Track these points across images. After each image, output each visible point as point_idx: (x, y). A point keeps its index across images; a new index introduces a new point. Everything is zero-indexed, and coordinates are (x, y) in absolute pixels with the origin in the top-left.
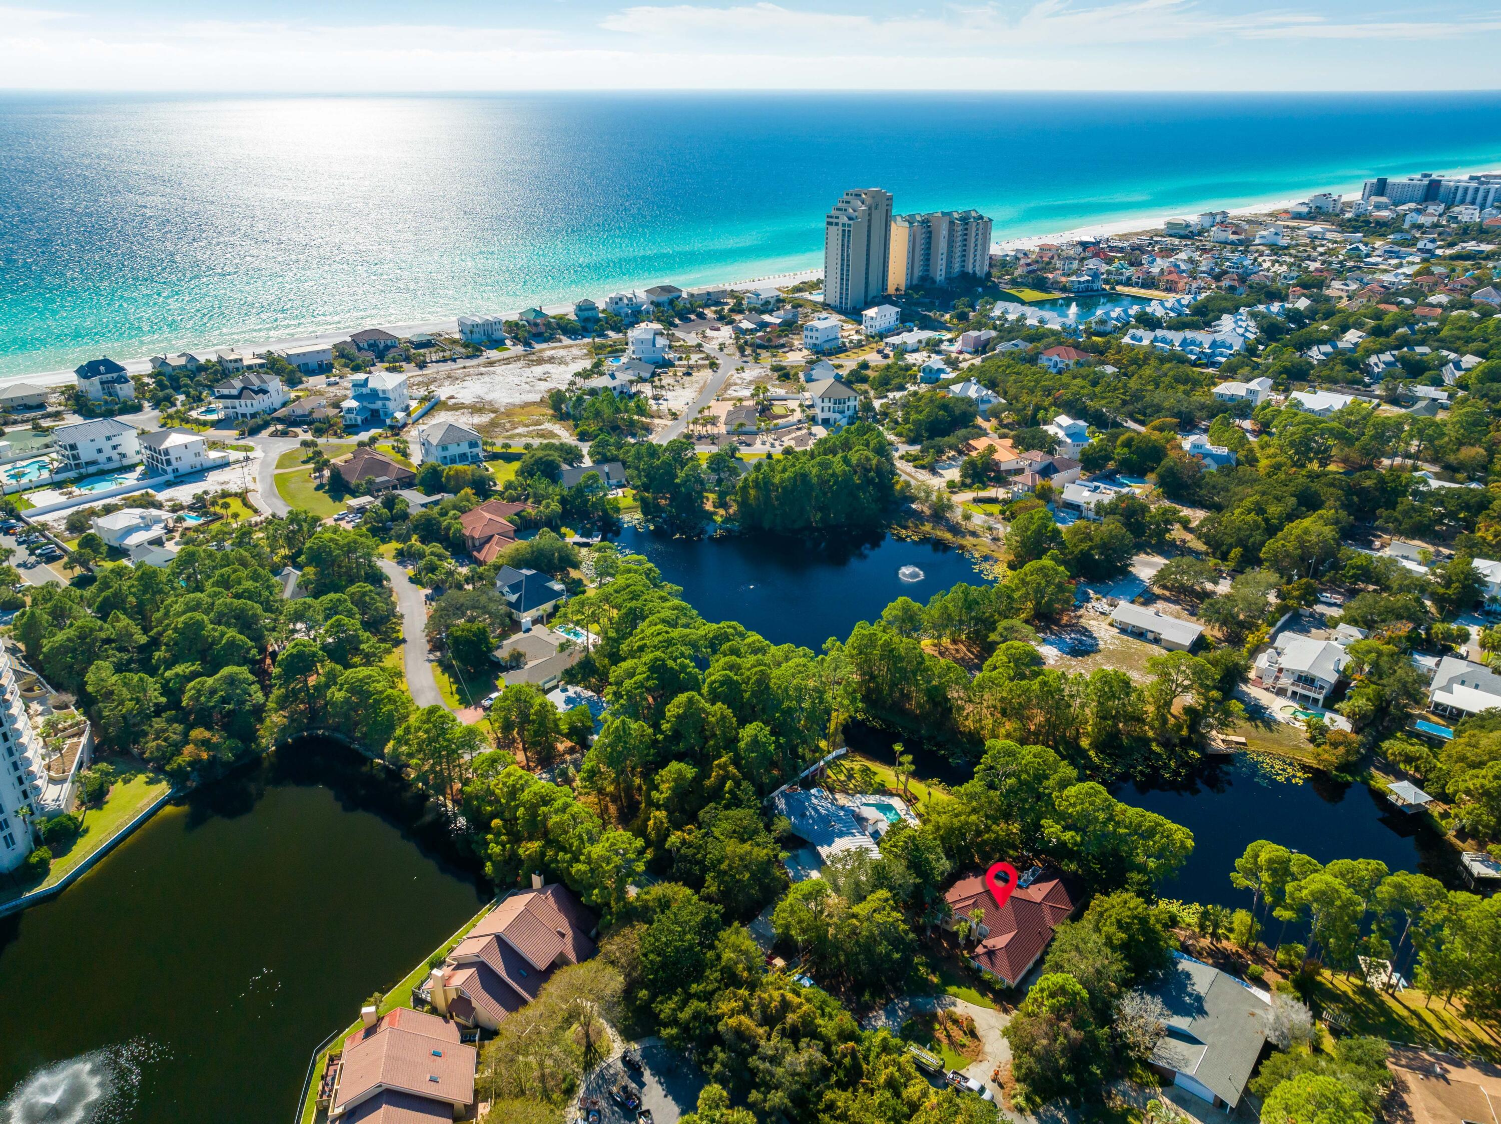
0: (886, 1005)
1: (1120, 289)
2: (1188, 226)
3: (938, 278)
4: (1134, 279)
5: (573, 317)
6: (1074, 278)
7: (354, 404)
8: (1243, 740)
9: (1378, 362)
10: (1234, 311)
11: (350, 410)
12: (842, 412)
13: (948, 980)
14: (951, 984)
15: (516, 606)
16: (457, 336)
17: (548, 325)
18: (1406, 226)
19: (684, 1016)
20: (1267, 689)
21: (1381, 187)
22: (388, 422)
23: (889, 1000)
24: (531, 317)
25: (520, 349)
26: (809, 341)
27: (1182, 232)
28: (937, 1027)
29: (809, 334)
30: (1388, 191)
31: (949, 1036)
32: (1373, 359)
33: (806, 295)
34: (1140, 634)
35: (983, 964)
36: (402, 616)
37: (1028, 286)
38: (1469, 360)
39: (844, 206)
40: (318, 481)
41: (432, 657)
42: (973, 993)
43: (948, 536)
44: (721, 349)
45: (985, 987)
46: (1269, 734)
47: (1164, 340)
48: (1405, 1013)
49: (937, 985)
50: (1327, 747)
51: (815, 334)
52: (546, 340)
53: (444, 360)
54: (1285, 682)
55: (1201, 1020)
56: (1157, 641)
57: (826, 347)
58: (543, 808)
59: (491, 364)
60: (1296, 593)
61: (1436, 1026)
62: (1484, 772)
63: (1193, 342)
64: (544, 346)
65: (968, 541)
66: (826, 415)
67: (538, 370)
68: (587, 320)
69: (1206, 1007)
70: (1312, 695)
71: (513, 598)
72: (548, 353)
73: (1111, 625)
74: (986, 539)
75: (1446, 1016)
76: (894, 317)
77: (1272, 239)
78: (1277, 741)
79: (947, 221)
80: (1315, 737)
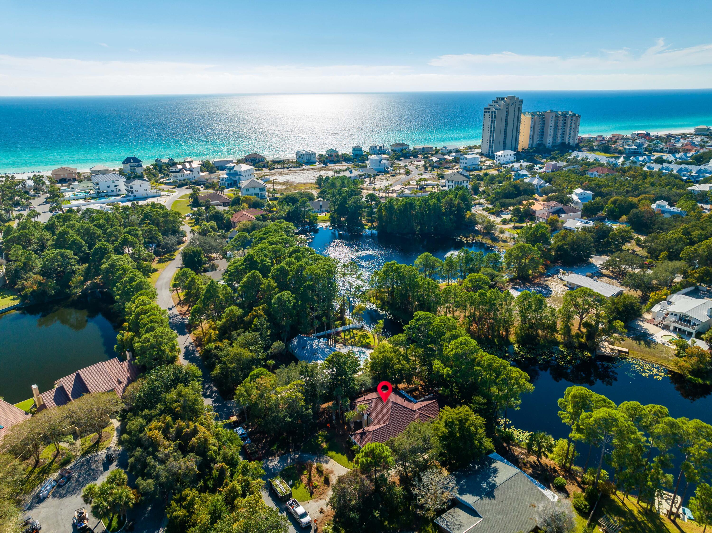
0: (284, 454)
3: (547, 145)
4: (664, 149)
5: (350, 154)
6: (626, 147)
7: (225, 176)
8: (626, 350)
11: (223, 179)
13: (333, 448)
14: (333, 450)
16: (295, 160)
17: (337, 156)
20: (656, 325)
22: (239, 185)
24: (330, 152)
25: (320, 166)
26: (462, 165)
28: (306, 472)
29: (462, 161)
31: (309, 479)
35: (357, 440)
39: (494, 104)
40: (190, 203)
41: (180, 266)
43: (489, 242)
44: (416, 168)
46: (647, 349)
47: (667, 169)
49: (324, 449)
50: (686, 358)
51: (465, 161)
52: (334, 163)
53: (284, 168)
54: (670, 320)
55: (486, 501)
57: (471, 168)
60: (696, 275)
63: (686, 170)
64: (333, 165)
65: (500, 244)
68: (357, 155)
69: (496, 493)
70: (687, 329)
73: (565, 285)
74: (511, 244)
76: (512, 156)
78: (651, 354)
79: (554, 115)
80: (680, 352)
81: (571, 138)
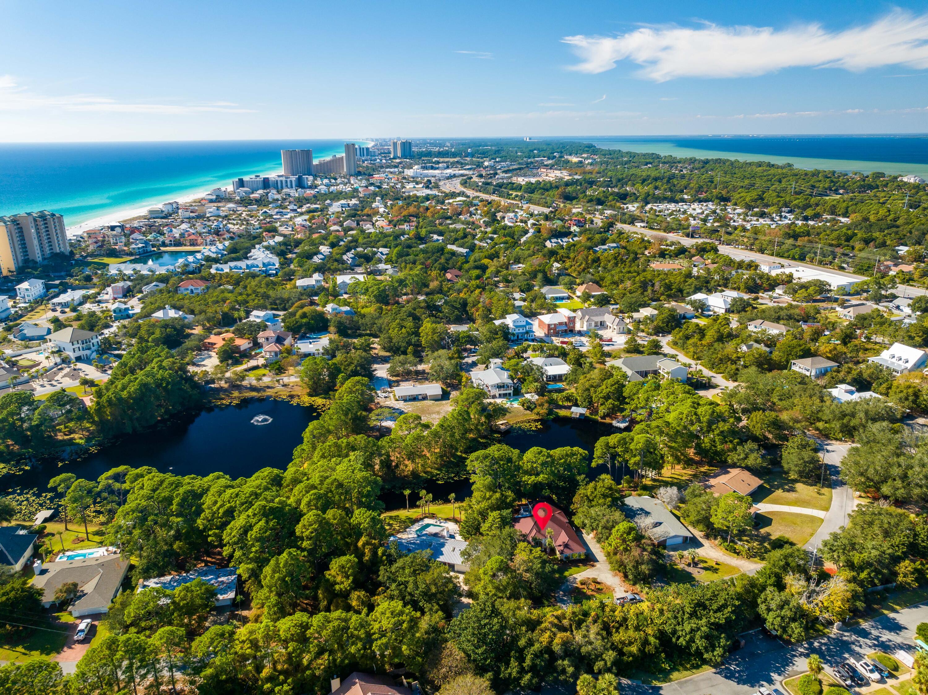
0: (556, 600)
1: (162, 249)
2: (162, 211)
3: (37, 260)
4: (167, 242)
6: (133, 246)
8: (506, 421)
9: (348, 257)
10: (253, 247)
12: (89, 349)
13: (561, 571)
14: (563, 572)
18: (271, 200)
21: (241, 183)
23: (554, 597)
27: (161, 215)
28: (584, 591)
30: (245, 184)
31: (592, 590)
32: (345, 257)
34: (414, 398)
35: (568, 552)
37: (103, 256)
38: (385, 251)
42: (574, 569)
43: (254, 394)
45: (576, 563)
46: (511, 415)
47: (236, 268)
49: (560, 577)
50: (538, 407)
54: (494, 391)
55: (652, 516)
56: (425, 398)
57: (4, 315)
65: (269, 392)
66: (78, 354)
69: (647, 510)
70: (508, 392)
73: (397, 400)
74: (279, 388)
76: (42, 286)
77: (216, 213)
78: (516, 416)
79: (31, 219)
80: (529, 406)
81: (61, 246)
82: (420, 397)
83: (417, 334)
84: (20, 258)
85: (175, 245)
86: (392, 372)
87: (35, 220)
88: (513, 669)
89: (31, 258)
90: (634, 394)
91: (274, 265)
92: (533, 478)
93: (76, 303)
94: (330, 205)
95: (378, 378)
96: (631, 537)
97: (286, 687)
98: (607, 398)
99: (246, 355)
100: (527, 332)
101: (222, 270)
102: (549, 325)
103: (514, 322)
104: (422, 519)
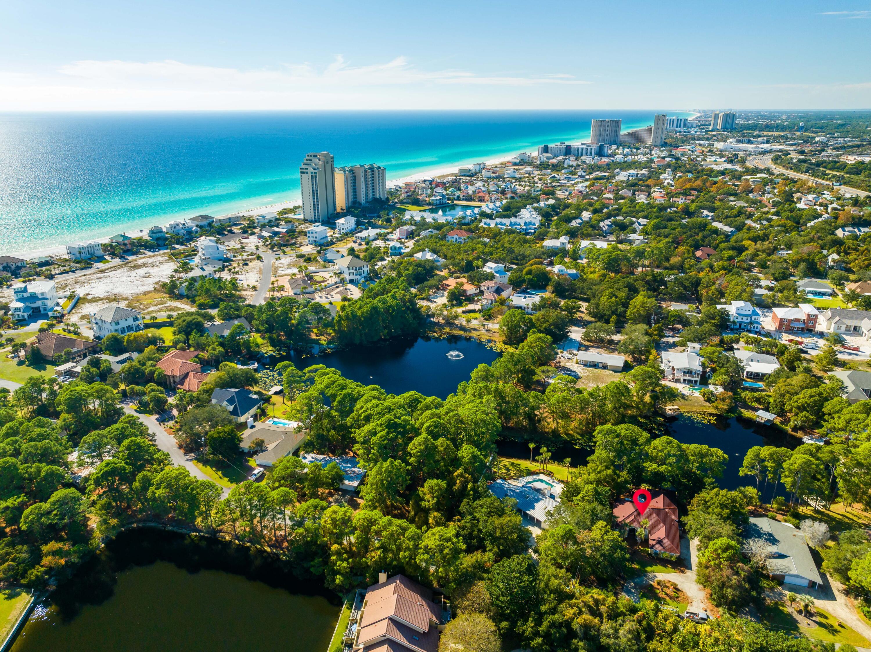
0: (623, 588)
1: (456, 202)
2: (470, 170)
3: (362, 203)
4: (461, 197)
5: (149, 238)
6: (433, 198)
7: (20, 305)
8: (677, 407)
9: (605, 225)
10: (525, 207)
11: (17, 310)
12: (360, 275)
13: (644, 565)
14: (647, 566)
15: (235, 413)
16: (66, 257)
17: (133, 244)
18: (565, 166)
19: (543, 627)
20: (671, 381)
21: (546, 149)
22: (50, 314)
23: (623, 586)
24: (121, 239)
25: (117, 261)
26: (310, 239)
27: (468, 174)
28: (658, 591)
29: (311, 235)
30: (549, 150)
31: (667, 594)
32: (602, 224)
33: (291, 215)
34: (595, 365)
35: (659, 549)
36: (154, 434)
37: (409, 204)
38: (643, 221)
39: (309, 162)
40: (17, 359)
41: (189, 458)
42: (660, 567)
43: (461, 333)
44: (257, 249)
45: (665, 562)
46: (686, 402)
47: (501, 224)
48: (840, 517)
49: (639, 569)
50: (719, 401)
51: (314, 235)
52: (134, 254)
53: (66, 272)
54: (679, 375)
56: (605, 367)
57: (323, 241)
58: (373, 527)
59: (103, 271)
60: (655, 333)
61: (855, 519)
62: (802, 396)
63: (515, 224)
64: (134, 257)
65: (474, 334)
66: (352, 277)
67: (142, 272)
68: (158, 239)
69: (777, 537)
70: (694, 379)
71: (231, 408)
72: (140, 262)
73: (577, 363)
74: (483, 331)
75: (855, 513)
76: (354, 223)
77: (513, 174)
78: (692, 405)
79: (362, 170)
80: (710, 398)
81: (381, 193)
82: (601, 365)
83: (626, 305)
84: (351, 200)
85: (467, 200)
86: (586, 336)
87: (365, 171)
88: (528, 628)
89: (358, 200)
90: (835, 412)
91: (534, 224)
92: (655, 466)
93: (371, 238)
94: (618, 174)
95: (571, 339)
96: (725, 555)
97: (345, 564)
98: (802, 408)
99: (470, 299)
100: (751, 323)
101: (489, 224)
102: (781, 320)
103: (738, 309)
104: (538, 474)
